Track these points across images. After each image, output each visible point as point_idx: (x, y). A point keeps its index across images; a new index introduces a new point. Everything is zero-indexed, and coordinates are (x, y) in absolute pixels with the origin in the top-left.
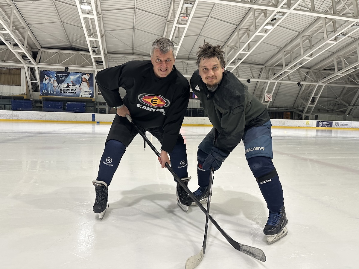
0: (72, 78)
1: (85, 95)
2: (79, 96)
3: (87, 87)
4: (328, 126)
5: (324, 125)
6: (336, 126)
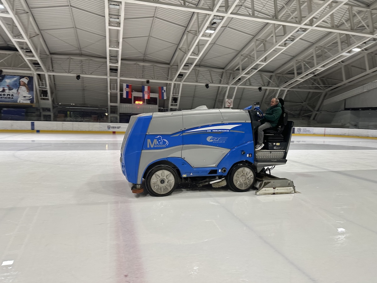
0: (8, 81)
1: (24, 100)
2: (16, 102)
3: (26, 91)
6: (297, 132)
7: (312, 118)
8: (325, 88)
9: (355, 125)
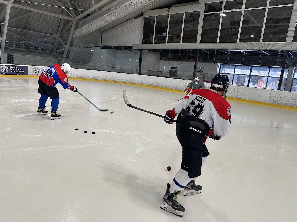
4: (20, 74)
5: (11, 71)
6: (34, 73)
7: (64, 56)
8: (75, 16)
9: (113, 67)
